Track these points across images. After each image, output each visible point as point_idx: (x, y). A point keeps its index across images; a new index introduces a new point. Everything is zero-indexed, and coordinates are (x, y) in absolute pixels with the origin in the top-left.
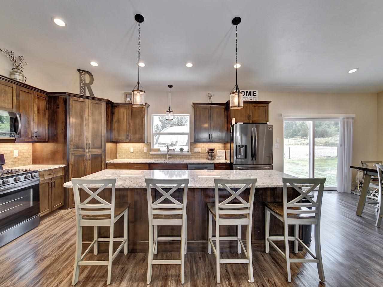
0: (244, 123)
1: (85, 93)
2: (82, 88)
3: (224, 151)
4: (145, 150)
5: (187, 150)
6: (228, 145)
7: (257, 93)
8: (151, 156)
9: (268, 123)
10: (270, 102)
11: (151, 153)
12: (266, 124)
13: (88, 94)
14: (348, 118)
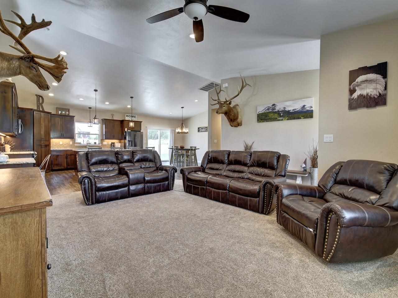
0: (131, 131)
1: (39, 109)
2: (38, 107)
3: (120, 144)
4: (71, 143)
5: (98, 143)
6: (123, 141)
7: (136, 117)
8: (76, 147)
9: (141, 131)
10: (142, 122)
11: (76, 145)
12: (140, 131)
13: (41, 109)
14: (172, 130)
